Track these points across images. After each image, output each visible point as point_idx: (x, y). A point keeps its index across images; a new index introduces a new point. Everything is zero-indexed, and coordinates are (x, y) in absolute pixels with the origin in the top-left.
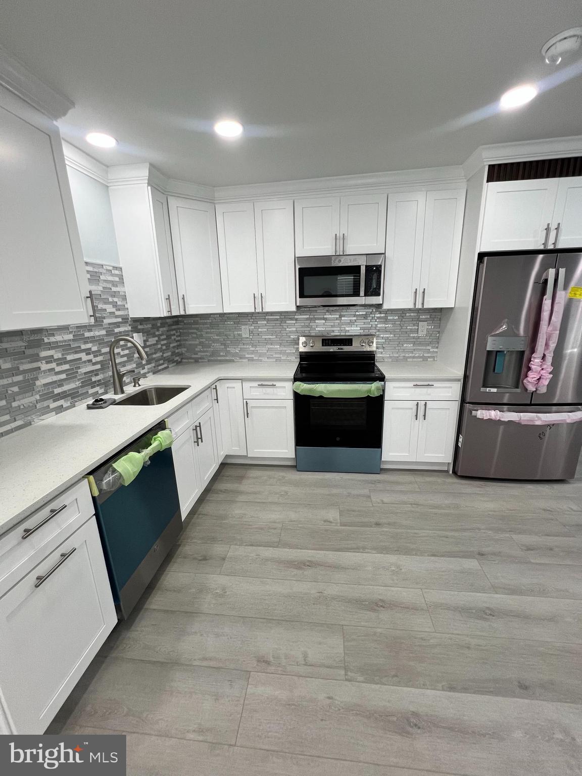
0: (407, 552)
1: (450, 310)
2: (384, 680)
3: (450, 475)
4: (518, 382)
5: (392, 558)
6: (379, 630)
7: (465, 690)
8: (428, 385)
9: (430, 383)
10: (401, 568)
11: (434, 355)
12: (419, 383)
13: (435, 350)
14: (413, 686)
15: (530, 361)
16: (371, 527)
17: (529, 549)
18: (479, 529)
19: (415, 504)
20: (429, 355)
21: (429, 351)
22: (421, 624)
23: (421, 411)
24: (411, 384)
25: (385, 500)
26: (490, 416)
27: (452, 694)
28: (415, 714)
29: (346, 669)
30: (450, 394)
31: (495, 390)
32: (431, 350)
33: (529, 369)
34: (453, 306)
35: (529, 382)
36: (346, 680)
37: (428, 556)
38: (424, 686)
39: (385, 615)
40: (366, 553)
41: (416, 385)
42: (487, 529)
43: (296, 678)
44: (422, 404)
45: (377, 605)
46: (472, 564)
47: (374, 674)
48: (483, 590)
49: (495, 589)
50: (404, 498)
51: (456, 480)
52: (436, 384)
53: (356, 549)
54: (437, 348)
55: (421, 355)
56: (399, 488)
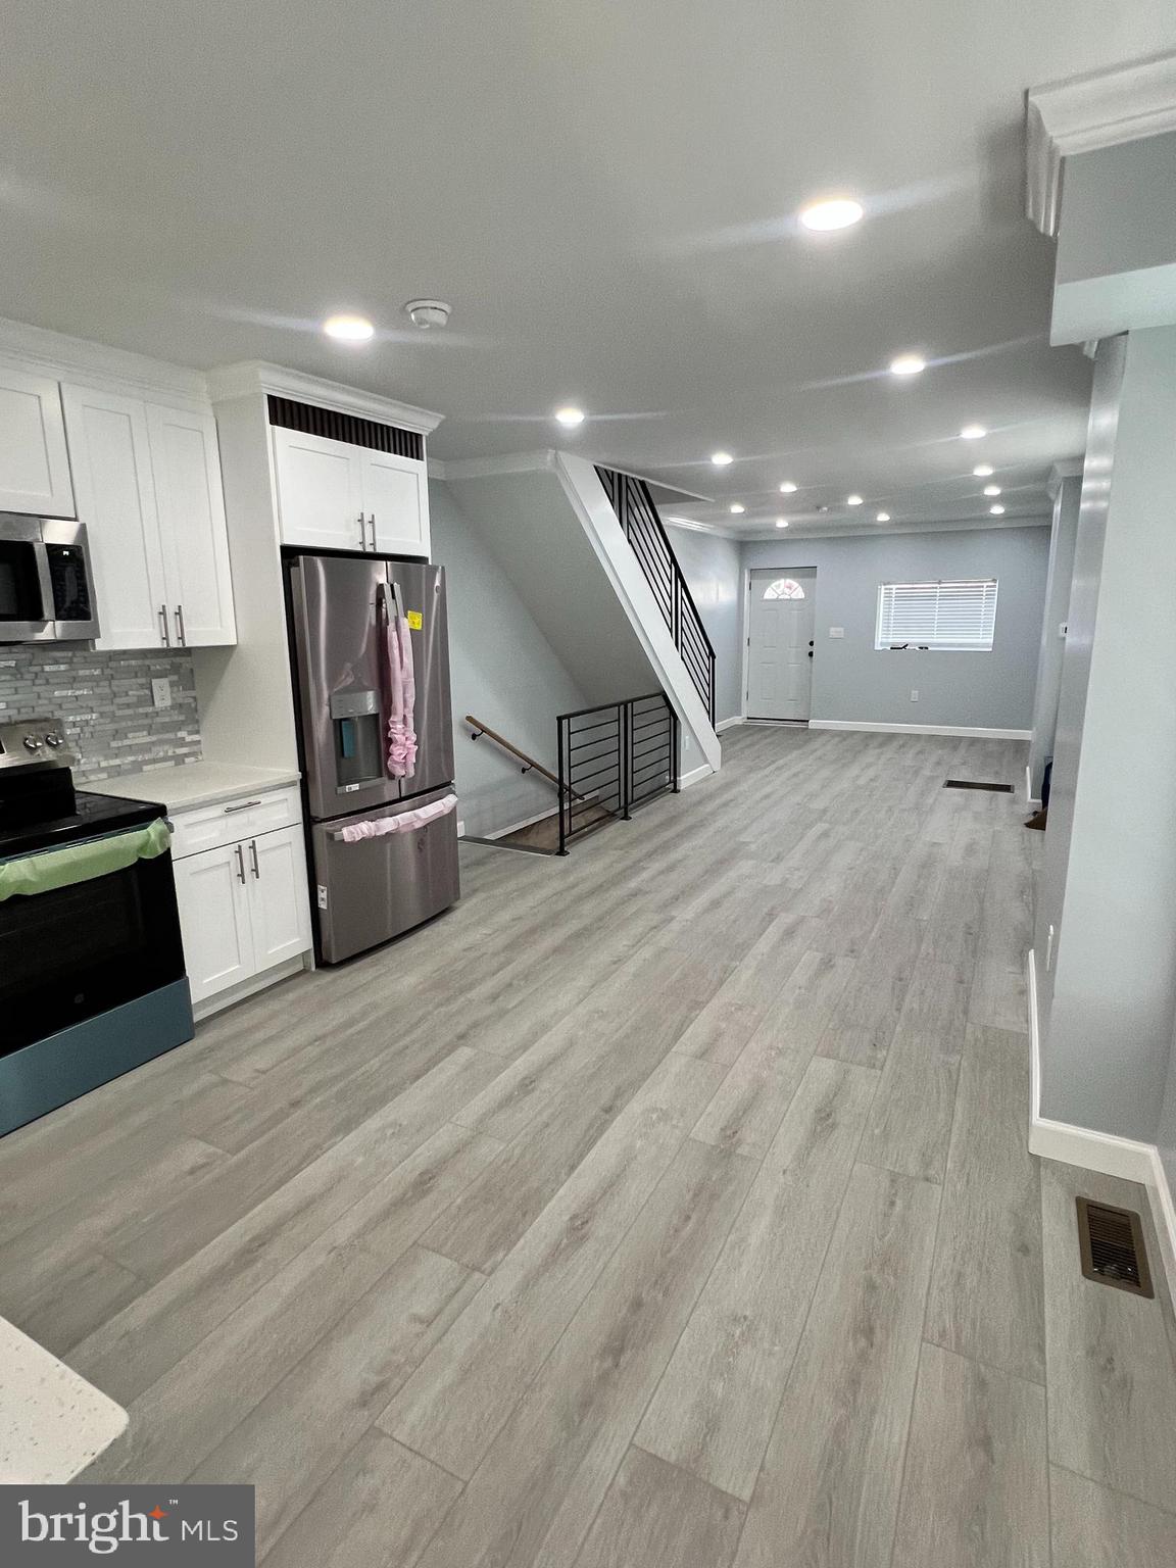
0: (382, 1100)
1: (227, 650)
2: (520, 1230)
3: (314, 973)
4: (382, 768)
5: (373, 1124)
6: (459, 1200)
7: (582, 1157)
8: (251, 804)
9: (252, 799)
10: (399, 1122)
11: (195, 748)
12: (233, 805)
13: (196, 737)
14: (545, 1205)
15: (388, 728)
16: (288, 1116)
17: (494, 998)
18: (429, 1013)
19: (316, 1041)
20: (184, 750)
21: (182, 743)
22: (489, 1150)
23: (247, 864)
24: (218, 810)
25: (261, 1066)
26: (363, 833)
27: (576, 1172)
28: (574, 1217)
29: (476, 1268)
30: (286, 815)
31: (355, 787)
32: (189, 739)
33: (390, 741)
34: (234, 643)
35: (396, 763)
36: (490, 1274)
37: (411, 1083)
38: (554, 1192)
39: (445, 1182)
40: (327, 1150)
41: (229, 810)
42: (436, 1008)
43: (439, 1346)
44: (245, 845)
45: (424, 1183)
46: (464, 1053)
47: (507, 1236)
48: (499, 1070)
49: (510, 1058)
50: (289, 1042)
51: (328, 977)
52: (264, 799)
53: (308, 1158)
54: (198, 732)
55: (170, 753)
56: (260, 1035)
